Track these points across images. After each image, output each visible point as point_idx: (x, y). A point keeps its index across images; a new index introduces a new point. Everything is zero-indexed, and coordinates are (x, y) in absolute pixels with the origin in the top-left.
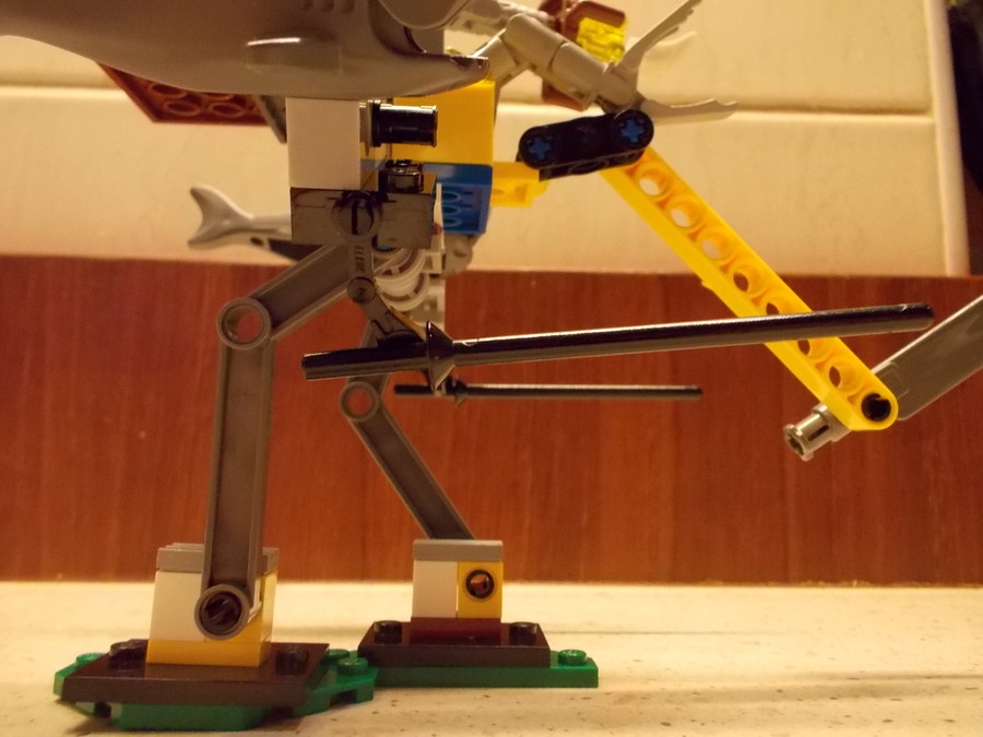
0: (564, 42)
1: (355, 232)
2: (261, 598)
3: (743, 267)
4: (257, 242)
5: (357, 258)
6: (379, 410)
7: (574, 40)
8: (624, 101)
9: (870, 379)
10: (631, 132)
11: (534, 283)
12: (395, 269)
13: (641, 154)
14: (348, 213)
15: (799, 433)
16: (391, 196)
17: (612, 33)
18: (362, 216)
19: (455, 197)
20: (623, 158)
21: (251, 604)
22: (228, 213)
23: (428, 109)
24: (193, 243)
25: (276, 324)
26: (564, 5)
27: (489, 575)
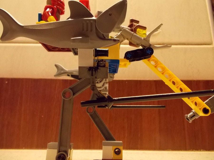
0: (134, 34)
1: (92, 75)
2: (70, 155)
3: (174, 80)
4: (68, 75)
5: (93, 81)
6: (95, 112)
7: (136, 33)
8: (147, 45)
9: (204, 104)
10: (149, 52)
11: (127, 82)
12: (99, 82)
13: (151, 56)
14: (91, 72)
15: (189, 117)
16: (99, 68)
17: (144, 31)
18: (94, 72)
19: (111, 66)
20: (147, 57)
21: (68, 156)
22: (63, 69)
23: (107, 49)
24: (55, 76)
25: (74, 94)
26: (133, 26)
27: (119, 149)
